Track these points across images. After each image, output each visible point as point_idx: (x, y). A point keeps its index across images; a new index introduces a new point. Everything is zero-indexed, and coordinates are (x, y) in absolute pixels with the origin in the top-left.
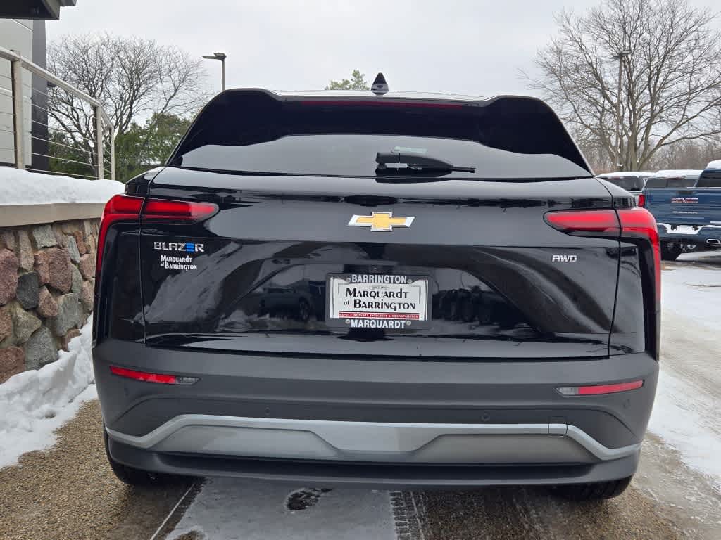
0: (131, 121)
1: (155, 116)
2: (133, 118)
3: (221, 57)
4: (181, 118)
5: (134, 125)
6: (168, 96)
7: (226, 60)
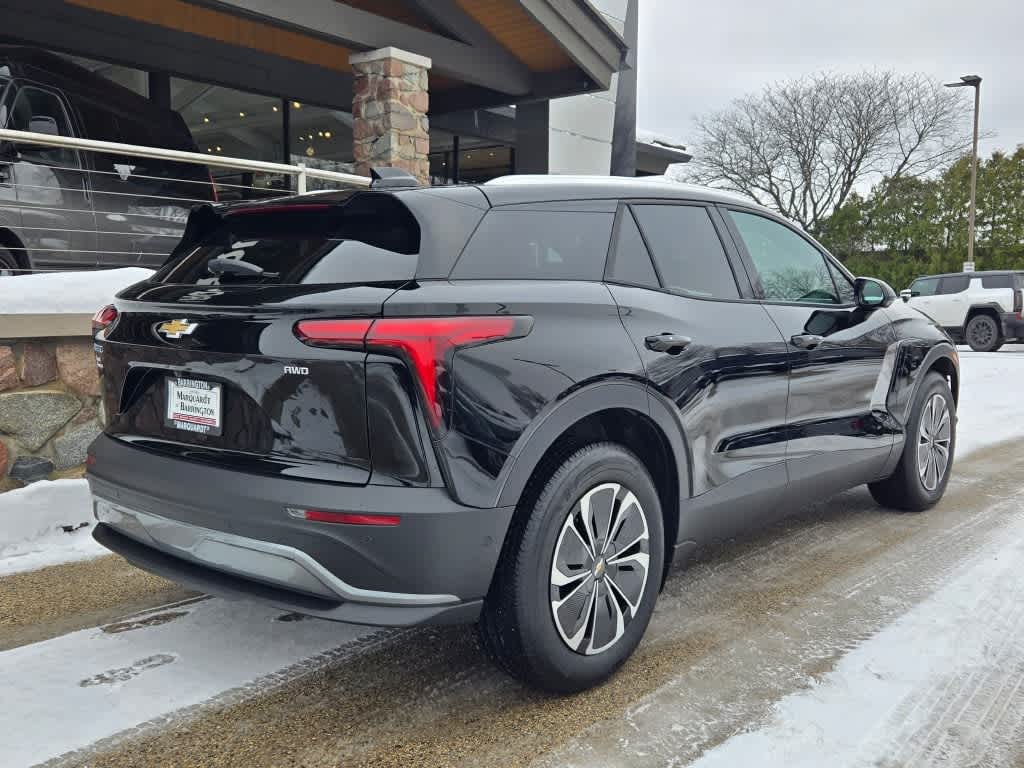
0: (850, 192)
1: (886, 180)
2: (853, 186)
3: (974, 81)
4: (922, 179)
5: (854, 196)
6: (907, 150)
7: (981, 84)
